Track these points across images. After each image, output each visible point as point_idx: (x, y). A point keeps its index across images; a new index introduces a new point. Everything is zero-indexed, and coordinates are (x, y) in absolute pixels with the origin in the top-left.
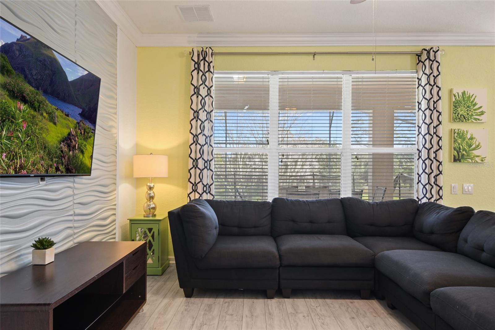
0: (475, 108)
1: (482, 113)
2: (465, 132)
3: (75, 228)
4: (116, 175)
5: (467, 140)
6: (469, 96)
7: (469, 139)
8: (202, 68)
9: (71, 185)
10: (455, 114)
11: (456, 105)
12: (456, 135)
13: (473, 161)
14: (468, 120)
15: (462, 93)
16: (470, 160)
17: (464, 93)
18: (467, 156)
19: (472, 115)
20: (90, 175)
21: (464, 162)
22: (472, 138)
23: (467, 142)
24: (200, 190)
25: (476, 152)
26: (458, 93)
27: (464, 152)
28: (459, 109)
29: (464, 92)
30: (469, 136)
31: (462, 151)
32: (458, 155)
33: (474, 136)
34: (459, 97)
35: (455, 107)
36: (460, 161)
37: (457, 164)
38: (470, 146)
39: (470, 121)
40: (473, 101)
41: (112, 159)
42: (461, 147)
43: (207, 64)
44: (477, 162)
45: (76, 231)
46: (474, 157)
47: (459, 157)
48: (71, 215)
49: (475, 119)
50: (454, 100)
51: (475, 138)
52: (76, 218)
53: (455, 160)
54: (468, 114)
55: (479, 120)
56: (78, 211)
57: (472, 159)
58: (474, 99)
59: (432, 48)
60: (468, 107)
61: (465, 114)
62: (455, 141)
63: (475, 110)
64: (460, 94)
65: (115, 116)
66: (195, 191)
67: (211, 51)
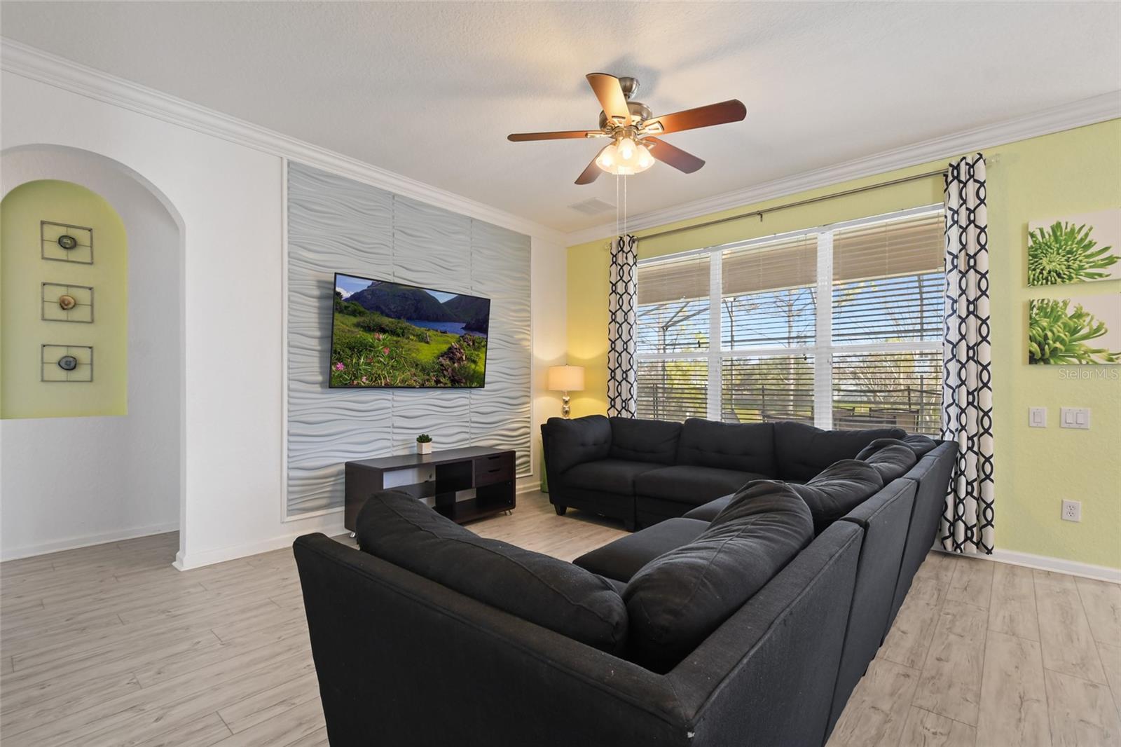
0: (1088, 252)
1: (1111, 261)
2: (1061, 304)
3: (472, 433)
4: (529, 388)
5: (1064, 319)
6: (1073, 230)
7: (1071, 318)
8: (620, 261)
9: (468, 396)
10: (1034, 270)
11: (1035, 255)
12: (1035, 311)
13: (1084, 362)
14: (1070, 278)
15: (1053, 228)
16: (1075, 361)
17: (1056, 228)
18: (1066, 351)
19: (1081, 268)
20: (484, 387)
21: (1056, 363)
22: (1078, 315)
23: (1065, 325)
24: (619, 406)
25: (1090, 344)
26: (1041, 230)
27: (1058, 345)
28: (1045, 261)
29: (1059, 224)
30: (1070, 311)
31: (1051, 342)
32: (1042, 350)
33: (1084, 311)
34: (1043, 236)
35: (1034, 256)
36: (1046, 362)
37: (1040, 369)
38: (1074, 331)
39: (1075, 280)
40: (1082, 240)
41: (525, 371)
42: (1050, 334)
43: (625, 255)
44: (1095, 363)
45: (473, 436)
46: (1085, 353)
47: (1043, 354)
48: (468, 422)
49: (1091, 276)
50: (1030, 243)
51: (1088, 315)
52: (473, 425)
53: (1033, 360)
54: (1069, 267)
55: (1100, 275)
56: (473, 419)
57: (1079, 358)
58: (1087, 235)
59: (964, 158)
60: (1070, 252)
61: (1062, 269)
62: (1033, 323)
63: (1087, 257)
64: (1047, 230)
65: (528, 328)
66: (613, 406)
67: (629, 238)
